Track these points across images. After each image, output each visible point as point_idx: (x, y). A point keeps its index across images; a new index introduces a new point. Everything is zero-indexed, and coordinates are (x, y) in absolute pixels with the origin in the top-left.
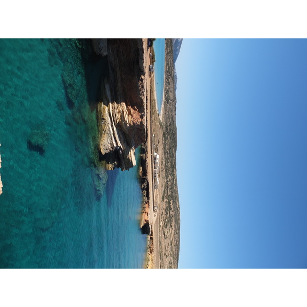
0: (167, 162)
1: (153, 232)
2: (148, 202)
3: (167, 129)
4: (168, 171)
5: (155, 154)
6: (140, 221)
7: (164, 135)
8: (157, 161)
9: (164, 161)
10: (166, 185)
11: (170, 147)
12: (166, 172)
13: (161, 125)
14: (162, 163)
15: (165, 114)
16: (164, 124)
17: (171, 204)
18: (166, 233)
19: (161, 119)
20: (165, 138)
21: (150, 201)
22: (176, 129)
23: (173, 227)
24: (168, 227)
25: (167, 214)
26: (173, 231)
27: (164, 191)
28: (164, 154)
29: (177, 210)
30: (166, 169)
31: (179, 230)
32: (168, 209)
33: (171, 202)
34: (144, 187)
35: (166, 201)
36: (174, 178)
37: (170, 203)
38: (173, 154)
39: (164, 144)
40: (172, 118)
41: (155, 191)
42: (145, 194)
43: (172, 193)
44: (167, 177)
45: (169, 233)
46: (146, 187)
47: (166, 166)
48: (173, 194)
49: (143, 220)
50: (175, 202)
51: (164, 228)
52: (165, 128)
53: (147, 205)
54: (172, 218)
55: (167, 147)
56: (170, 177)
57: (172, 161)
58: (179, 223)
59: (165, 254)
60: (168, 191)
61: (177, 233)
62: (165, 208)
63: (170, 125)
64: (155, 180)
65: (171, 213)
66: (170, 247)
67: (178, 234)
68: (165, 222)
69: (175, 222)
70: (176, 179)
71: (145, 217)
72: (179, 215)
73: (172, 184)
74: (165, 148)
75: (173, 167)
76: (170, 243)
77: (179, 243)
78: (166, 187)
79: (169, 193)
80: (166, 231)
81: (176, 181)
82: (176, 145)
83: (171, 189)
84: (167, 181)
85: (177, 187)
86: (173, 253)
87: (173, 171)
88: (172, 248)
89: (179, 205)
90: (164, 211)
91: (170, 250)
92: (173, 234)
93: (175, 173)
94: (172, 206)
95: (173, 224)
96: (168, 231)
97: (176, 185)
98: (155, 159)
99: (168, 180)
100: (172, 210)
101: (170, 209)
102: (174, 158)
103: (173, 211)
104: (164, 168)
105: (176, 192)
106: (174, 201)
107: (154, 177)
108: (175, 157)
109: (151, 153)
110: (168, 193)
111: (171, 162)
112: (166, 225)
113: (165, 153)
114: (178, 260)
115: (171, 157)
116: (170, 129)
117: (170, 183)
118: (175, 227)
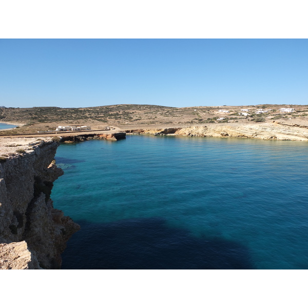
0: (71, 118)
1: (127, 130)
2: (98, 135)
3: (35, 118)
4: (80, 117)
5: (57, 130)
6: (112, 141)
7: (41, 121)
8: (64, 128)
9: (69, 121)
10: (94, 119)
11: (55, 114)
12: (81, 118)
13: (30, 125)
14: (71, 123)
15: (17, 120)
16: (29, 121)
17: (113, 113)
18: (136, 118)
19: (24, 125)
20: (45, 120)
22: (36, 108)
23: (134, 111)
24: (132, 116)
25: (120, 117)
26: (137, 111)
27: (99, 120)
29: (119, 107)
31: (137, 105)
32: (116, 116)
33: (110, 113)
34: (83, 138)
35: (109, 118)
36: (88, 110)
37: (112, 115)
38: (64, 111)
39: (52, 120)
40: (23, 112)
41: (92, 129)
42: (91, 138)
43: (102, 112)
44: (86, 118)
45: (137, 116)
46: (84, 137)
47: (75, 119)
49: (111, 139)
51: (132, 120)
52: (35, 120)
53: (101, 136)
54: (126, 113)
55: (55, 117)
56: (87, 114)
57: (70, 112)
58: (131, 105)
59: (154, 119)
60: (100, 117)
61: (140, 108)
62: (114, 120)
63: (31, 114)
64: (82, 129)
65: (121, 113)
66: (149, 114)
67: (141, 106)
68: (127, 119)
69: (129, 109)
70: (89, 108)
71: (109, 137)
72: (124, 105)
73: (93, 112)
74: (56, 120)
75: (76, 111)
76: (146, 115)
77: (149, 105)
78: (96, 118)
79: (103, 115)
80: (135, 118)
81: (91, 108)
82: (54, 108)
83: (98, 113)
84: (91, 117)
85: (97, 108)
86: (154, 111)
87: (81, 111)
88: (150, 113)
89: (115, 105)
90: (117, 121)
91: (151, 115)
92: (140, 111)
93: (83, 109)
94: (115, 112)
95: (131, 111)
96: (135, 116)
97: (95, 108)
98: (62, 130)
99: (89, 116)
100: (118, 112)
101: (118, 114)
102: (68, 110)
104: (76, 121)
105: (102, 108)
106: (110, 110)
107: (79, 130)
108: (66, 109)
109: (55, 133)
110: (102, 117)
111: (72, 113)
112: (130, 118)
114: (163, 107)
115: (66, 114)
116: (36, 114)
117: (93, 115)
118: (134, 109)
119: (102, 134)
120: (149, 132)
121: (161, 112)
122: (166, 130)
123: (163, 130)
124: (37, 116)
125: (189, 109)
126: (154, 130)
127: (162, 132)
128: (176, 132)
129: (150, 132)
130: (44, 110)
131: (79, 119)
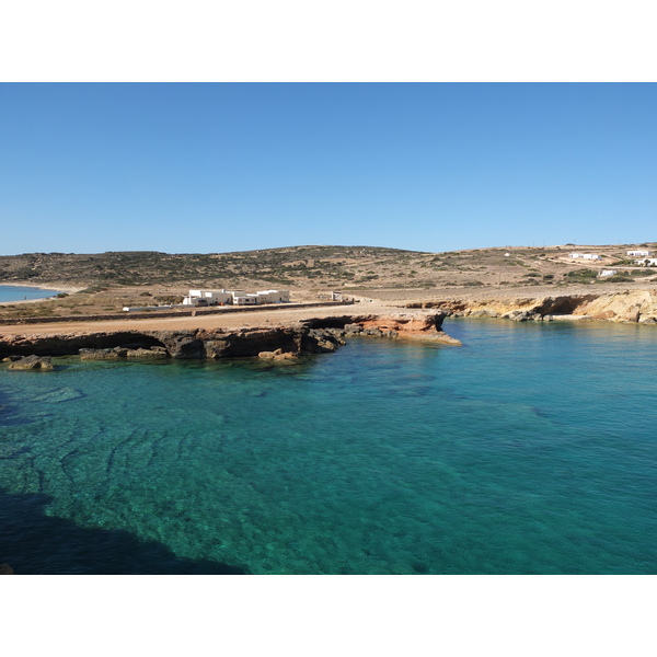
0: (195, 275)
2: (359, 320)
3: (111, 276)
4: (216, 273)
5: (186, 302)
7: (124, 282)
8: (208, 295)
9: (194, 281)
10: (252, 278)
11: (157, 268)
12: (220, 276)
13: (98, 290)
15: (68, 280)
16: (95, 282)
17: (292, 264)
18: (364, 274)
19: (80, 289)
20: (135, 280)
21: (356, 315)
22: (110, 254)
23: (340, 260)
24: (348, 271)
25: (319, 273)
26: (349, 261)
27: (267, 280)
28: (176, 283)
29: (302, 252)
30: (214, 277)
31: (343, 248)
33: (287, 264)
35: (290, 275)
36: (232, 259)
37: (290, 268)
38: (175, 261)
39: (151, 281)
40: (82, 263)
41: (294, 301)
43: (266, 263)
44: (232, 275)
45: (360, 268)
47: (206, 277)
48: (268, 260)
50: (286, 257)
52: (109, 281)
54: (322, 264)
55: (157, 274)
56: (231, 267)
57: (192, 263)
58: (329, 247)
59: (412, 276)
60: (265, 273)
61: (351, 252)
62: (307, 279)
63: (100, 268)
65: (310, 264)
67: (352, 249)
68: (339, 277)
69: (327, 256)
70: (234, 254)
71: (412, 331)
72: (313, 248)
73: (245, 263)
74: (162, 281)
75: (205, 260)
77: (370, 248)
78: (255, 275)
79: (267, 270)
80: (358, 275)
81: (237, 254)
82: (152, 254)
83: (256, 264)
84: (242, 274)
85: (251, 253)
87: (216, 261)
89: (291, 248)
90: (316, 281)
91: (396, 267)
92: (354, 261)
93: (220, 257)
94: (296, 263)
95: (335, 261)
96: (356, 270)
97: (246, 254)
98: (203, 302)
99: (237, 272)
100: (303, 262)
101: (305, 267)
102: (185, 258)
103: (307, 261)
104: (211, 282)
105: (263, 254)
106: (284, 259)
107: (256, 304)
108: (180, 256)
109: (189, 314)
110: (269, 273)
111: (195, 264)
112: (346, 274)
113: (174, 280)
114: (404, 251)
115: (182, 266)
116: (112, 267)
117: (245, 269)
118: (338, 256)
119: (375, 318)
120: (485, 308)
121: (417, 261)
122: (547, 302)
123: (538, 303)
124: (113, 271)
125: (486, 251)
126: (506, 303)
127: (537, 310)
128: (578, 309)
129: (491, 310)
130: (129, 259)
131: (217, 277)
